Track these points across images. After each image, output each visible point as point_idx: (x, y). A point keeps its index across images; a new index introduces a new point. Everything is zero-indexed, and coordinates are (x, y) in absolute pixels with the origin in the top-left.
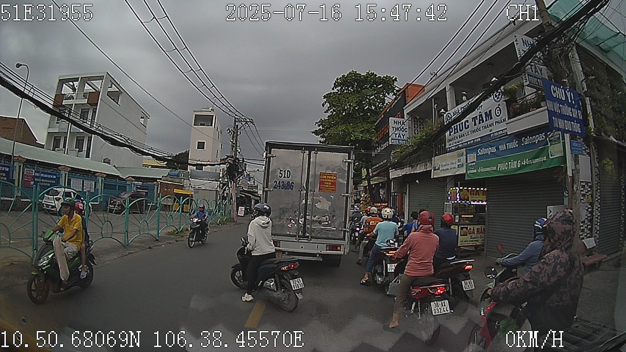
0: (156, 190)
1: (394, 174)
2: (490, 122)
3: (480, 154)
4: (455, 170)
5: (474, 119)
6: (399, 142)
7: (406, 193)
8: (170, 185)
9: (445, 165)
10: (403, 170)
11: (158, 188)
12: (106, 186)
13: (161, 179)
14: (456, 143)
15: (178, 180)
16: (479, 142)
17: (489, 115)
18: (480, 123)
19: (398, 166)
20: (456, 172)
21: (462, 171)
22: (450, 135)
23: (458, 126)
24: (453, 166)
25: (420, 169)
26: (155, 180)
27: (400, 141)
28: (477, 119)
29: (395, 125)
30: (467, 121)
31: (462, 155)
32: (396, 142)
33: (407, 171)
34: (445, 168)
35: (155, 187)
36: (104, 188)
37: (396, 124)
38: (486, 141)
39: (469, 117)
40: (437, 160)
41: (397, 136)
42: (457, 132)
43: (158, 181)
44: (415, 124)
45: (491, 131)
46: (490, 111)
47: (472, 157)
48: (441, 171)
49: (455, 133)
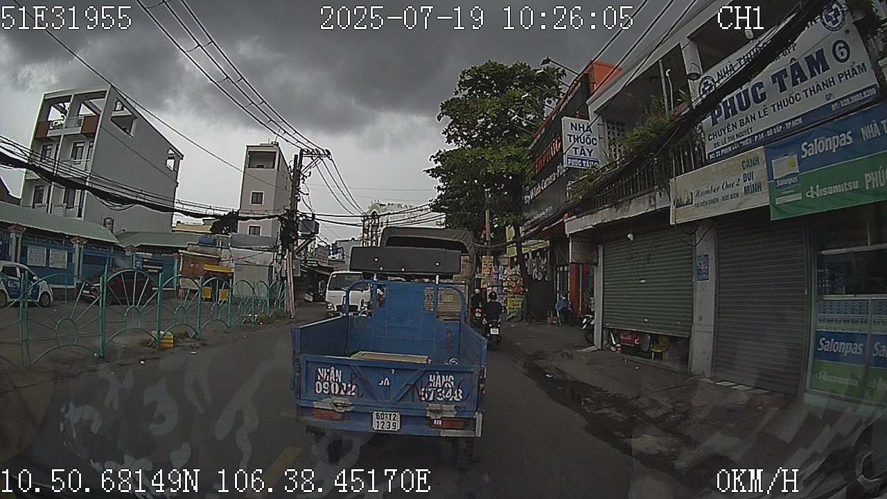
0: (176, 266)
1: (573, 226)
2: (822, 77)
3: (808, 153)
4: (735, 201)
5: (778, 78)
6: (582, 163)
7: (596, 264)
8: (198, 257)
9: (708, 192)
10: (595, 215)
11: (179, 262)
12: (87, 259)
13: (186, 249)
14: (732, 138)
15: (211, 250)
16: (799, 126)
17: (817, 62)
18: (795, 84)
19: (585, 206)
20: (741, 204)
21: (760, 200)
22: (715, 122)
23: (735, 99)
24: (730, 191)
25: (637, 208)
26: (176, 250)
27: (584, 162)
28: (786, 76)
29: (573, 132)
30: (760, 85)
31: (755, 162)
32: (576, 164)
33: (605, 216)
34: (708, 198)
35: (174, 262)
36: (84, 263)
37: (576, 129)
38: (818, 121)
39: (764, 76)
40: (683, 184)
41: (578, 151)
42: (734, 113)
43: (180, 251)
44: (609, 133)
45: (829, 97)
46: (820, 53)
47: (786, 165)
48: (697, 205)
49: (727, 116)
